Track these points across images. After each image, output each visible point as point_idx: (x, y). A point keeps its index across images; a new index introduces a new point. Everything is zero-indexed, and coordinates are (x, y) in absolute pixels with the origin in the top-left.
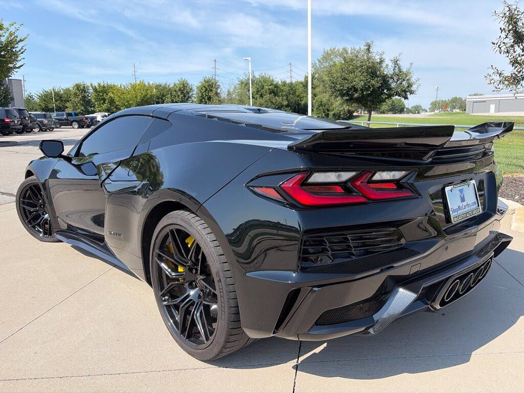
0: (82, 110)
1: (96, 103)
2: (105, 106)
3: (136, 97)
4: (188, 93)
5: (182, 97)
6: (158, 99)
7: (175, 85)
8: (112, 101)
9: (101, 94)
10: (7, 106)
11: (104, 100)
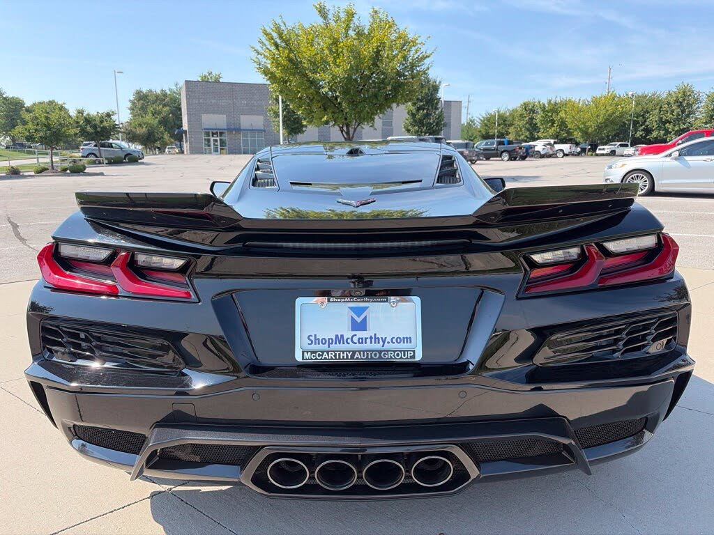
0: (526, 136)
1: (541, 127)
2: (552, 131)
3: (597, 116)
4: (689, 105)
5: (678, 113)
6: (637, 118)
7: (670, 94)
8: (563, 124)
9: (550, 114)
10: (438, 134)
11: (553, 122)
